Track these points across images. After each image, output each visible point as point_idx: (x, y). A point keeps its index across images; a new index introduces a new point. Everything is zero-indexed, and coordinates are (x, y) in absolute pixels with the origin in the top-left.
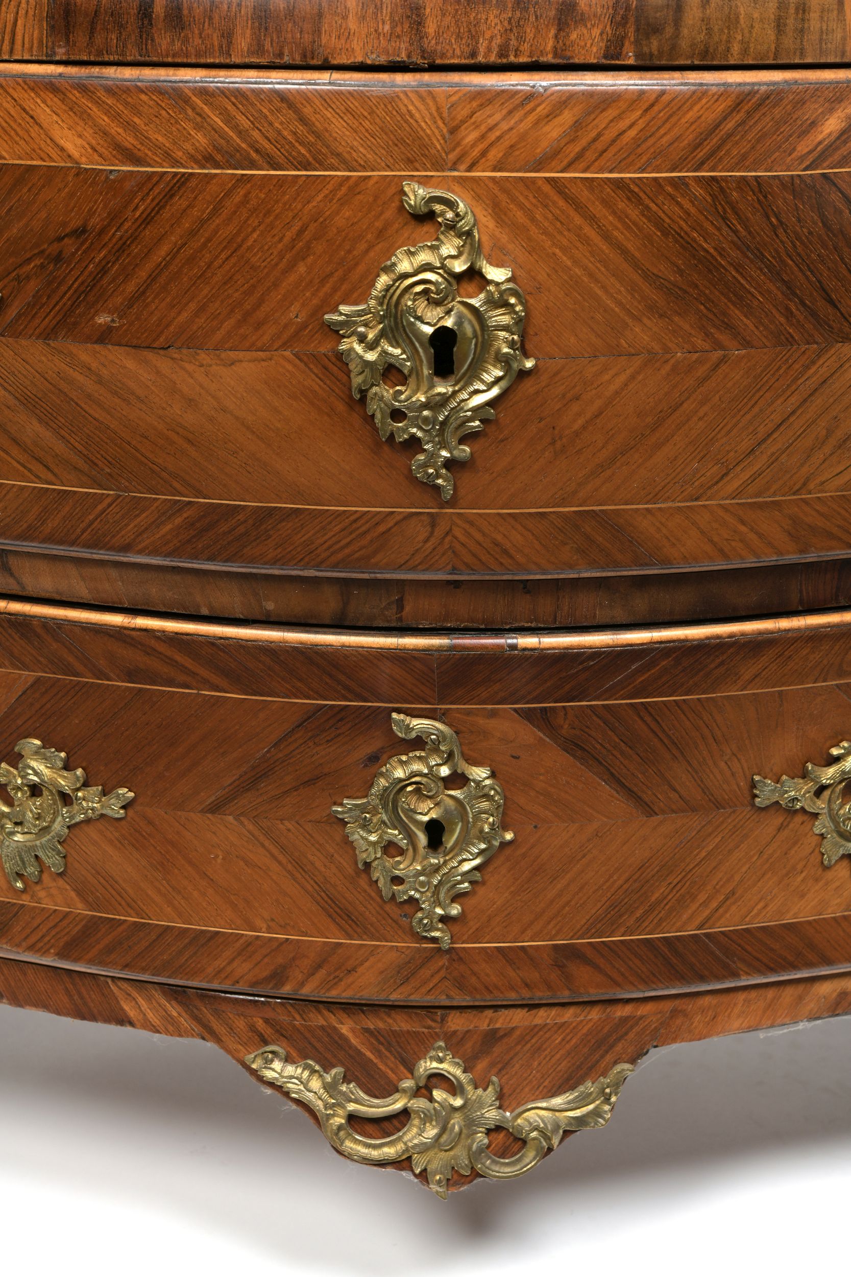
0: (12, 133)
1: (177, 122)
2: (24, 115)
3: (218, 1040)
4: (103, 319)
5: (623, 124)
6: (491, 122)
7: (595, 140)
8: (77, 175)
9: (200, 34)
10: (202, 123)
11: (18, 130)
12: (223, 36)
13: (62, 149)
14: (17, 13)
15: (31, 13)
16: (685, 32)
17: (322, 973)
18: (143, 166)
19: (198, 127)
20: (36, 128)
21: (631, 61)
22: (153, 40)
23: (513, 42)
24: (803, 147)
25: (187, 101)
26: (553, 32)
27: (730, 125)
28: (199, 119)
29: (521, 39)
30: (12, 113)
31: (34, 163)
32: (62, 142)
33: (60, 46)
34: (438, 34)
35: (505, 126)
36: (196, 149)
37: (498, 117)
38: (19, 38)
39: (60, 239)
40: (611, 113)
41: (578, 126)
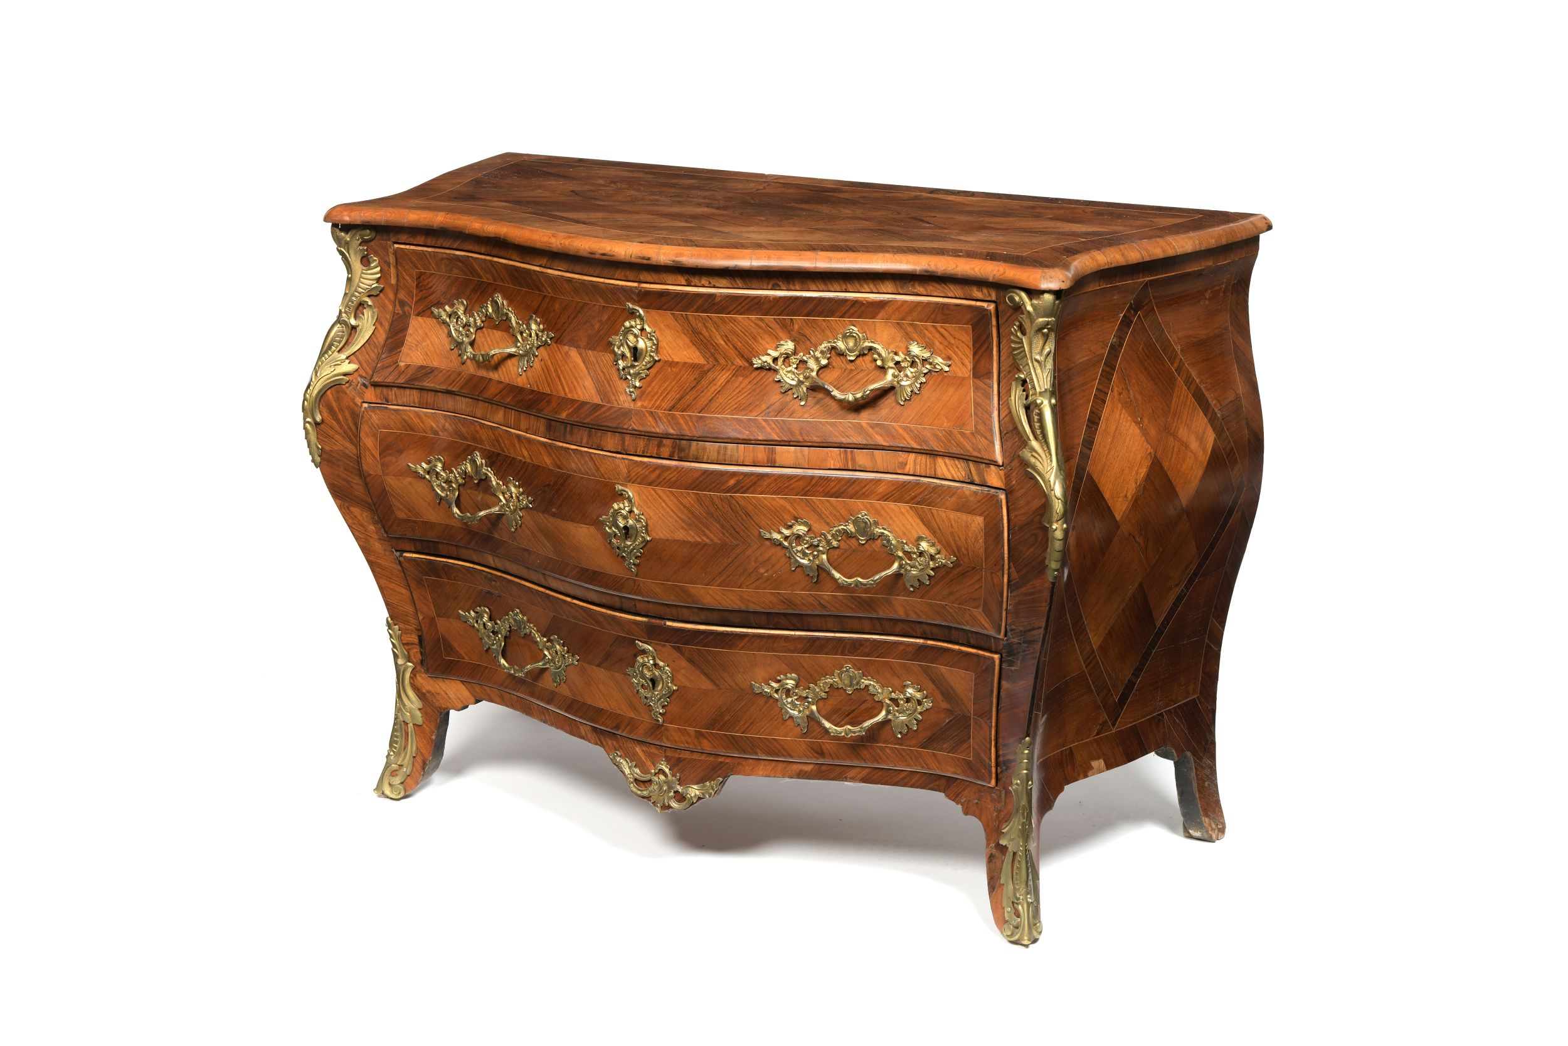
0: (537, 456)
2: (540, 452)
3: (604, 748)
4: (554, 510)
5: (671, 476)
6: (638, 471)
7: (664, 479)
8: (549, 470)
9: (576, 437)
10: (573, 460)
13: (547, 463)
14: (541, 424)
15: (544, 425)
16: (691, 451)
18: (562, 470)
19: (573, 462)
20: (542, 456)
21: (676, 458)
22: (566, 437)
23: (646, 450)
24: (723, 488)
26: (656, 448)
27: (701, 479)
29: (648, 449)
30: (537, 451)
32: (546, 461)
33: (548, 434)
34: (628, 445)
35: (641, 473)
36: (572, 467)
37: (640, 470)
38: (540, 431)
39: (545, 486)
40: (669, 472)
41: (660, 475)
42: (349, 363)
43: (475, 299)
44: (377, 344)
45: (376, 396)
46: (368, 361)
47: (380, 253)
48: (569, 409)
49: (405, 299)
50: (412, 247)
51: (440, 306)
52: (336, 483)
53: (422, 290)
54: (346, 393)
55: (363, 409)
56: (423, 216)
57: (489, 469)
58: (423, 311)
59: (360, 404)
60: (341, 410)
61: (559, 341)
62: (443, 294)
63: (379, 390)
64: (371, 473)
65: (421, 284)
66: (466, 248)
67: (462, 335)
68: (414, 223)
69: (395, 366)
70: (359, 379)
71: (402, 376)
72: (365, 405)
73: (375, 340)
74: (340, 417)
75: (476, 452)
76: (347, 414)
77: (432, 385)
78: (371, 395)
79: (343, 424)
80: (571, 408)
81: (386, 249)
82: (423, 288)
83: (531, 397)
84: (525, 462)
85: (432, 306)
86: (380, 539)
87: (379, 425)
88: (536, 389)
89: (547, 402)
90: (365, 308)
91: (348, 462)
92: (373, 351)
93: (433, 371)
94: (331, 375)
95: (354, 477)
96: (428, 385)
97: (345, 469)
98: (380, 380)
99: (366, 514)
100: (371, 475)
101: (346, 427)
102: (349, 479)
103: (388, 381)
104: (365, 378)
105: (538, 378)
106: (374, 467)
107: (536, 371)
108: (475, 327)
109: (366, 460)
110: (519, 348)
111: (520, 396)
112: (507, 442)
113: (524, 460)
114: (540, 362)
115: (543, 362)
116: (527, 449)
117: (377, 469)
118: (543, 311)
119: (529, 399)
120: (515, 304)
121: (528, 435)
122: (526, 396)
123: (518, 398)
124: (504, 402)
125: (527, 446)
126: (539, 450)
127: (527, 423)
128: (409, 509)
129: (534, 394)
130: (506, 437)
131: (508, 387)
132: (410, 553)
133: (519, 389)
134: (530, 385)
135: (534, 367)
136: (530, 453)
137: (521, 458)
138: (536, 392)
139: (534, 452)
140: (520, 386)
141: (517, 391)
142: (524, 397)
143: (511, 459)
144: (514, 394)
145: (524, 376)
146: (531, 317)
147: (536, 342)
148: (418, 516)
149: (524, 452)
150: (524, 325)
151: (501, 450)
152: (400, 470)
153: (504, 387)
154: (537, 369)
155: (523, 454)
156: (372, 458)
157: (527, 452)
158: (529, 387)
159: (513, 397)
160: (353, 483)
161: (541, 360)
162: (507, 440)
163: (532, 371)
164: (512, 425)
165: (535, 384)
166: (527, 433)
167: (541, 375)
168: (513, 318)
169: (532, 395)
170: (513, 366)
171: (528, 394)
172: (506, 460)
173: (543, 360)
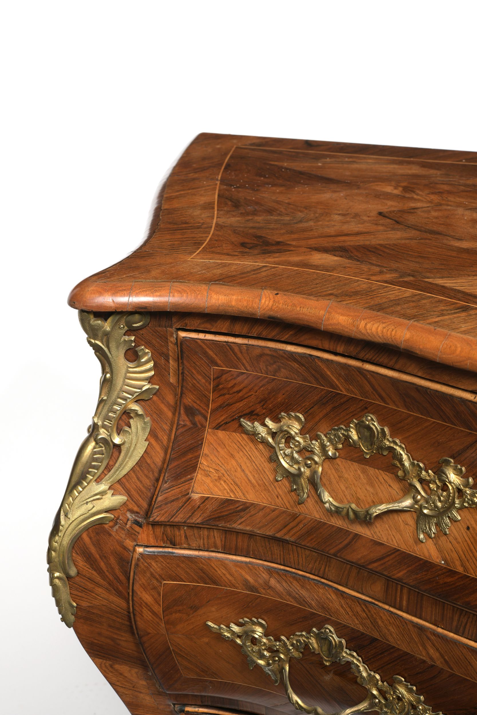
42: (113, 495)
43: (321, 415)
44: (152, 466)
45: (156, 538)
46: (141, 491)
47: (154, 342)
49: (195, 405)
50: (209, 337)
51: (253, 417)
52: (96, 641)
53: (224, 395)
54: (110, 535)
55: (136, 556)
56: (234, 297)
57: (355, 654)
58: (226, 423)
59: (131, 549)
60: (103, 557)
62: (260, 402)
63: (159, 530)
64: (149, 631)
65: (221, 386)
66: (306, 343)
67: (297, 462)
68: (221, 308)
69: (184, 499)
70: (129, 515)
71: (198, 514)
72: (140, 550)
73: (149, 461)
74: (102, 565)
75: (326, 626)
76: (113, 561)
77: (248, 528)
78: (148, 535)
79: (107, 573)
81: (165, 339)
82: (225, 391)
83: (449, 580)
84: (432, 666)
85: (241, 417)
86: (153, 694)
87: (163, 576)
88: (460, 569)
90: (131, 418)
91: (115, 618)
92: (146, 476)
93: (248, 507)
94: (88, 514)
95: (123, 634)
96: (240, 527)
97: (110, 626)
98: (163, 519)
99: (136, 670)
100: (149, 633)
101: (111, 577)
102: (115, 636)
103: (177, 520)
104: (137, 513)
105: (462, 553)
106: (154, 624)
107: (458, 543)
108: (322, 456)
109: (143, 616)
110: (420, 503)
111: (424, 573)
112: (394, 629)
113: (430, 662)
114: (466, 530)
115: (472, 532)
116: (437, 649)
117: (158, 626)
118: (473, 457)
119: (445, 583)
120: (410, 436)
121: (440, 630)
122: (438, 576)
123: (419, 575)
124: (388, 575)
125: (437, 645)
126: (466, 658)
127: (439, 612)
128: (202, 668)
129: (457, 577)
130: (391, 621)
131: (397, 553)
132: (195, 708)
133: (421, 562)
134: (446, 561)
135: (453, 535)
136: (446, 657)
137: (424, 658)
138: (460, 576)
139: (454, 658)
140: (423, 559)
141: (417, 564)
142: (434, 578)
143: (401, 652)
144: (410, 568)
145: (430, 544)
146: (447, 463)
147: (457, 501)
148: (215, 676)
149: (432, 651)
150: (430, 471)
151: (381, 634)
152: (192, 629)
153: (389, 553)
154: (460, 540)
155: (428, 653)
156: (151, 614)
157: (438, 654)
158: (443, 564)
159: (408, 572)
160: (120, 640)
161: (468, 528)
162: (394, 626)
163: (450, 542)
164: (404, 608)
165: (458, 563)
166: (438, 627)
167: (469, 551)
168: (405, 457)
169: (452, 577)
170: (406, 526)
171: (442, 574)
172: (392, 651)
173: (471, 529)
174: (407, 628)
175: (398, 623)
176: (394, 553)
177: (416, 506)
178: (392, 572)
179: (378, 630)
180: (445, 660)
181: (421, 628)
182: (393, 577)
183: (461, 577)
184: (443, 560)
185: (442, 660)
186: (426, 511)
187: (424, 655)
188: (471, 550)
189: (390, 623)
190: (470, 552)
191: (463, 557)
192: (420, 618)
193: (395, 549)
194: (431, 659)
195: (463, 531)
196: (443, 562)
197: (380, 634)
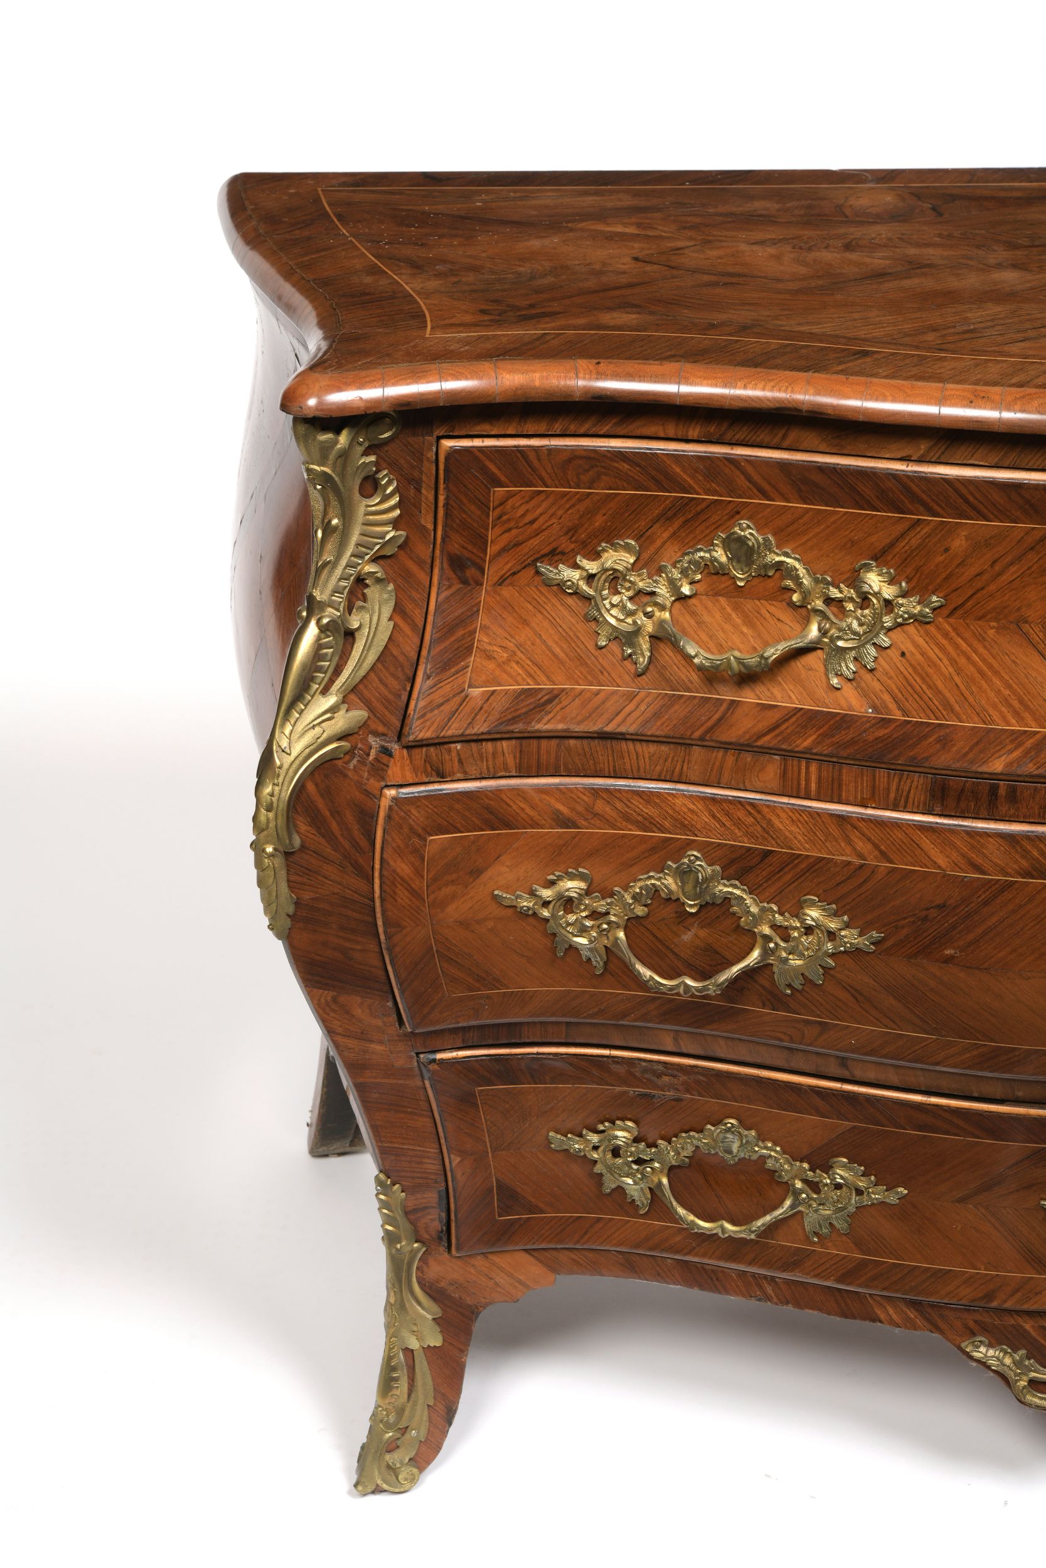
0: (903, 852)
1: (1010, 853)
2: (912, 843)
3: (942, 1332)
4: (948, 952)
8: (944, 877)
9: (1027, 806)
10: (1026, 854)
11: (907, 850)
12: (1041, 808)
13: (935, 863)
14: (911, 786)
15: (920, 787)
17: (1019, 1294)
18: (986, 875)
19: (1023, 857)
20: (919, 850)
22: (997, 808)
25: (1018, 842)
28: (1024, 853)
30: (905, 841)
31: (916, 868)
32: (935, 860)
33: (937, 807)
36: (1021, 868)
38: (911, 800)
39: (928, 909)
42: (347, 711)
43: (666, 535)
44: (401, 658)
45: (415, 770)
46: (387, 700)
47: (402, 462)
48: (1011, 752)
49: (465, 553)
50: (489, 442)
51: (556, 558)
52: (318, 958)
53: (509, 530)
54: (345, 776)
55: (385, 803)
56: (537, 375)
57: (737, 882)
58: (514, 574)
59: (377, 793)
60: (336, 813)
61: (961, 612)
62: (566, 533)
63: (420, 754)
64: (404, 924)
65: (504, 518)
66: (638, 432)
67: (631, 613)
68: (519, 392)
69: (458, 699)
70: (371, 740)
71: (481, 717)
72: (391, 793)
73: (395, 652)
74: (334, 826)
75: (690, 853)
76: (349, 817)
77: (560, 726)
78: (402, 768)
79: (341, 840)
80: (1016, 748)
81: (419, 455)
82: (512, 524)
83: (882, 733)
84: (862, 866)
85: (536, 560)
87: (428, 830)
88: (898, 716)
89: (938, 741)
90: (367, 586)
92: (393, 675)
93: (557, 696)
94: (315, 745)
96: (549, 727)
98: (428, 735)
99: (370, 1001)
100: (404, 928)
101: (347, 845)
102: (348, 945)
103: (450, 733)
104: (384, 735)
105: (897, 691)
106: (412, 911)
107: (891, 678)
108: (671, 596)
109: (396, 901)
110: (829, 634)
111: (843, 733)
112: (799, 828)
113: (857, 861)
114: (900, 658)
115: (910, 658)
116: (869, 839)
117: (418, 913)
118: (906, 552)
119: (876, 739)
120: (807, 541)
121: (870, 812)
122: (865, 731)
123: (837, 737)
124: (789, 748)
125: (867, 833)
126: (912, 840)
127: (867, 786)
128: (478, 975)
129: (893, 726)
130: (795, 818)
131: (798, 715)
132: (452, 1052)
133: (838, 718)
134: (875, 708)
135: (881, 670)
136: (882, 847)
137: (849, 859)
138: (898, 723)
139: (895, 845)
140: (839, 713)
141: (832, 722)
142: (859, 735)
143: (812, 860)
144: (821, 731)
145: (849, 691)
146: (867, 568)
147: (886, 619)
148: (496, 984)
149: (860, 845)
150: (842, 585)
151: (779, 842)
152: (471, 908)
153: (787, 717)
154: (893, 674)
155: (854, 849)
156: (409, 896)
157: (869, 846)
158: (871, 713)
159: (818, 736)
160: (352, 949)
161: (903, 654)
162: (799, 824)
163: (878, 679)
164: (813, 793)
165: (892, 706)
166: (866, 807)
167: (907, 686)
168: (802, 572)
169: (886, 728)
170: (809, 672)
171: (870, 727)
172: (796, 862)
173: (907, 654)
174: (820, 821)
175: (805, 818)
176: (794, 714)
177: (826, 640)
178: (795, 742)
179: (775, 836)
180: (881, 852)
181: (841, 818)
182: (796, 749)
183: (900, 725)
184: (870, 708)
185: (876, 853)
186: (840, 643)
187: (849, 853)
188: (910, 685)
189: (793, 821)
190: (909, 688)
191: (900, 695)
192: (839, 802)
193: (796, 708)
194: (861, 856)
195: (895, 661)
196: (870, 710)
197: (777, 843)
